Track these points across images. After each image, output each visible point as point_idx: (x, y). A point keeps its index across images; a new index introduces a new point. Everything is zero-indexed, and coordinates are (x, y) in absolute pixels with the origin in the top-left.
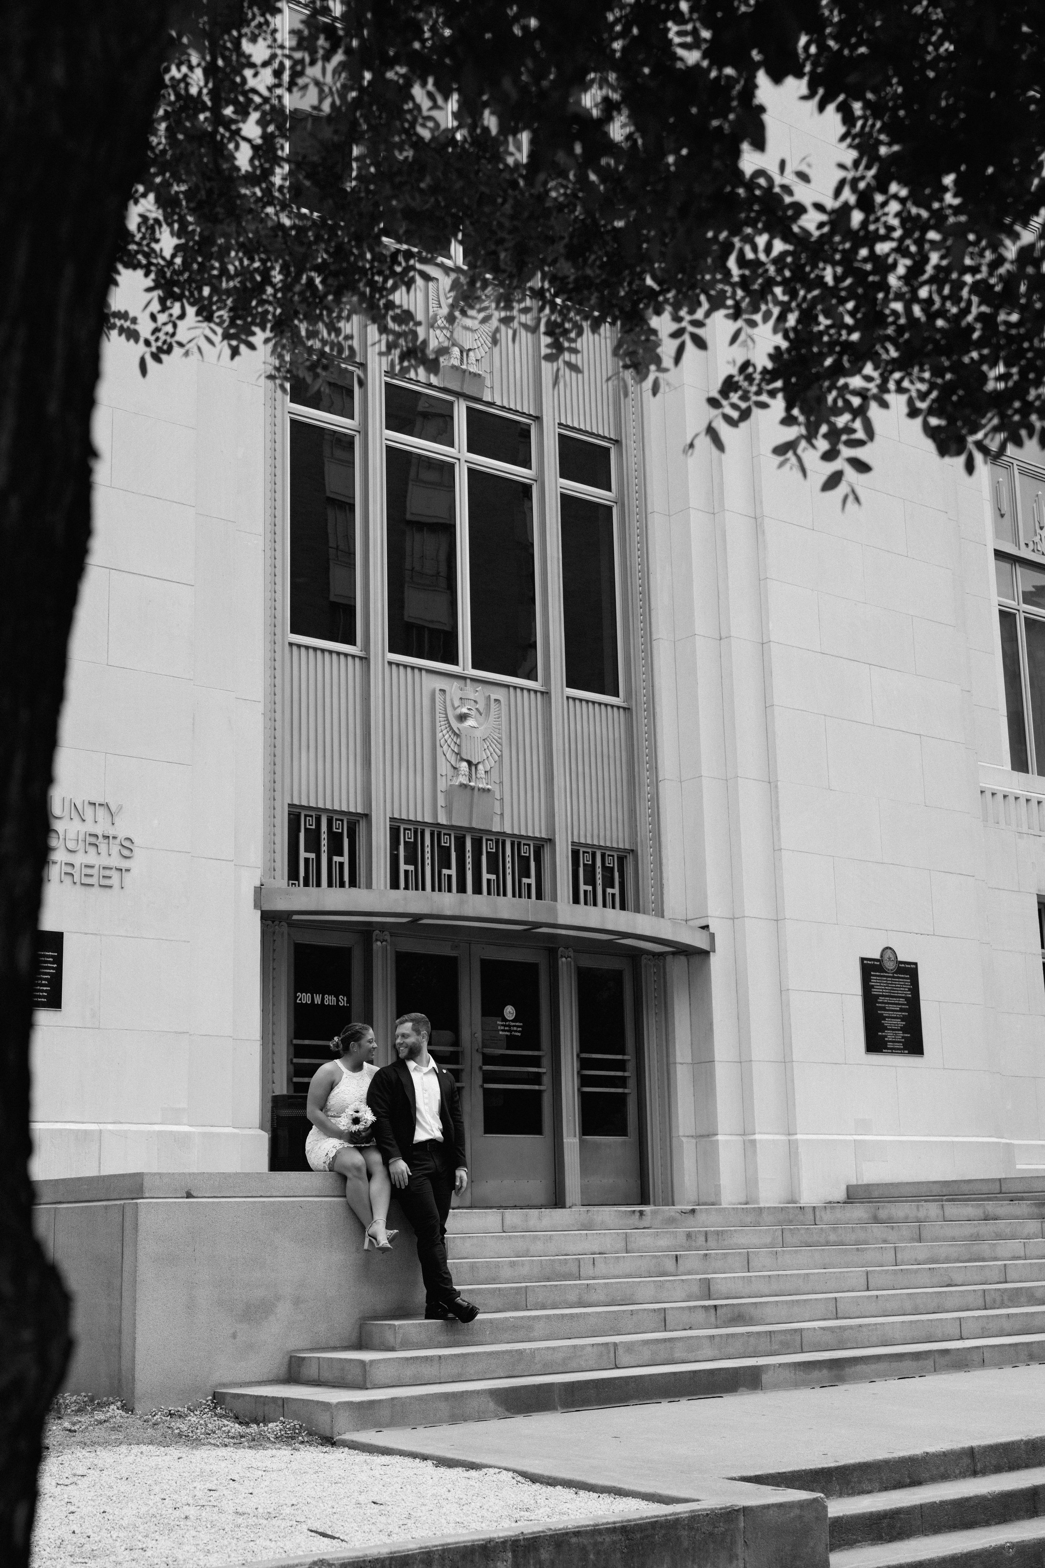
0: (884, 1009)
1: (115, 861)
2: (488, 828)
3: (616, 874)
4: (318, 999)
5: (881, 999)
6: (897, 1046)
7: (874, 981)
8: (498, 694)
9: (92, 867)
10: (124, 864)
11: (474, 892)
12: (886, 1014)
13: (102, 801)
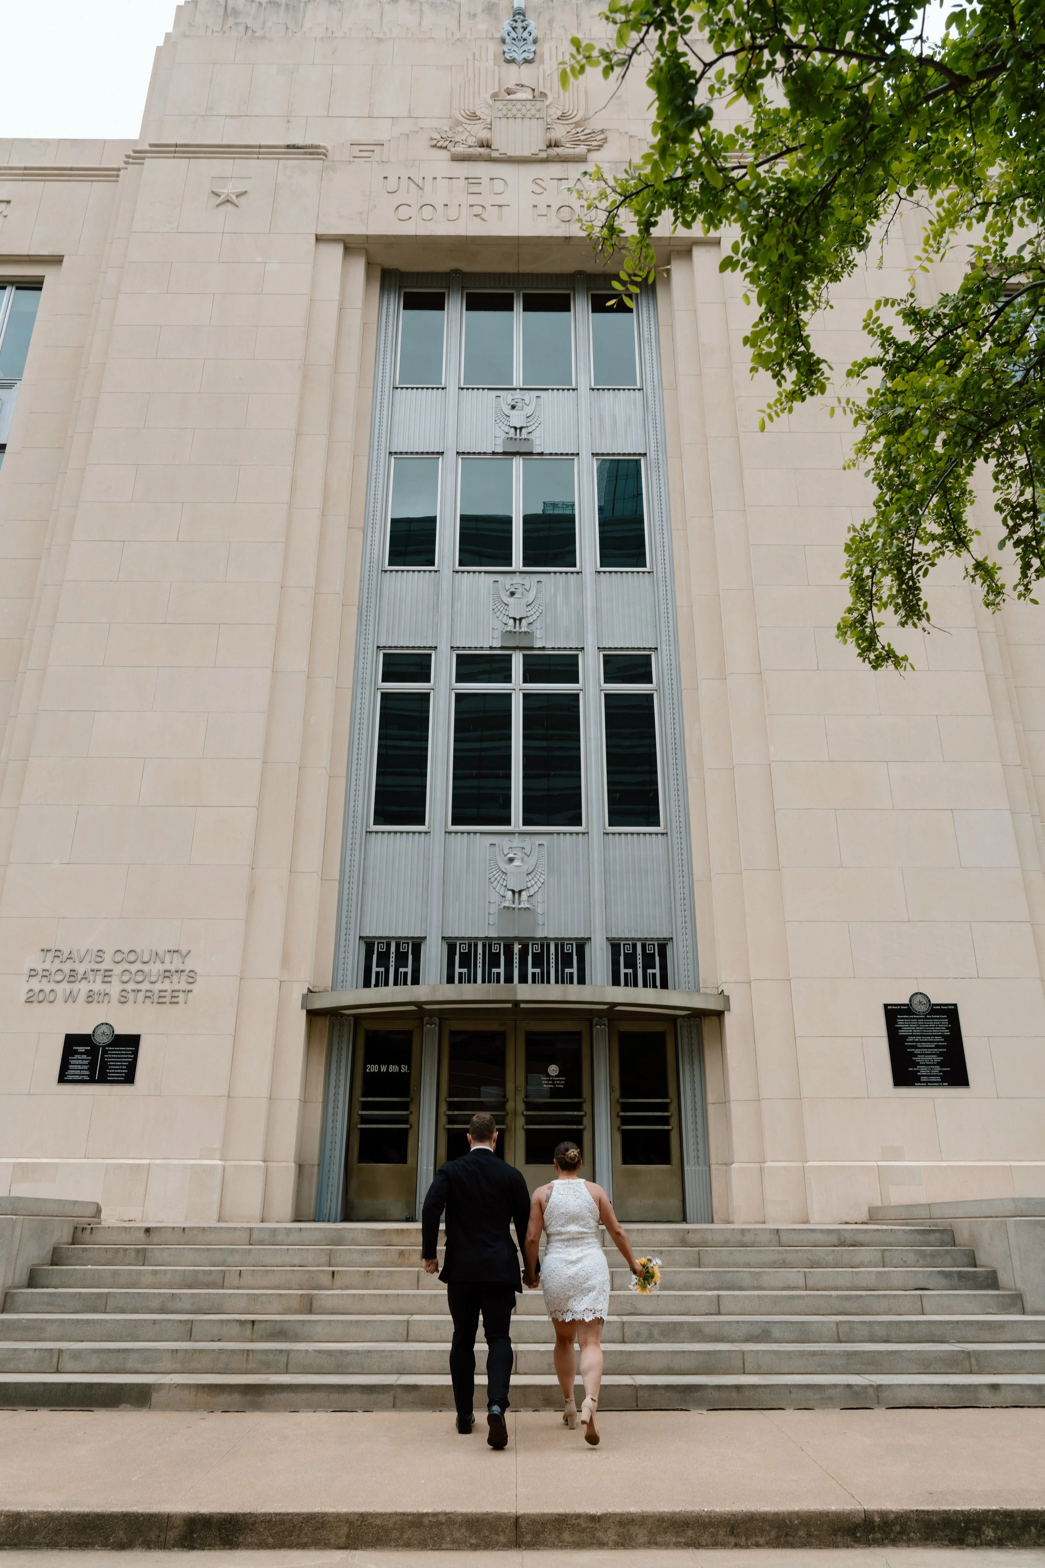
0: (916, 1047)
1: (183, 986)
2: (532, 936)
3: (657, 958)
4: (384, 1069)
5: (910, 1039)
6: (933, 1079)
7: (900, 1023)
8: (544, 840)
9: (166, 991)
10: (189, 987)
11: (520, 982)
12: (917, 1051)
13: (176, 948)
